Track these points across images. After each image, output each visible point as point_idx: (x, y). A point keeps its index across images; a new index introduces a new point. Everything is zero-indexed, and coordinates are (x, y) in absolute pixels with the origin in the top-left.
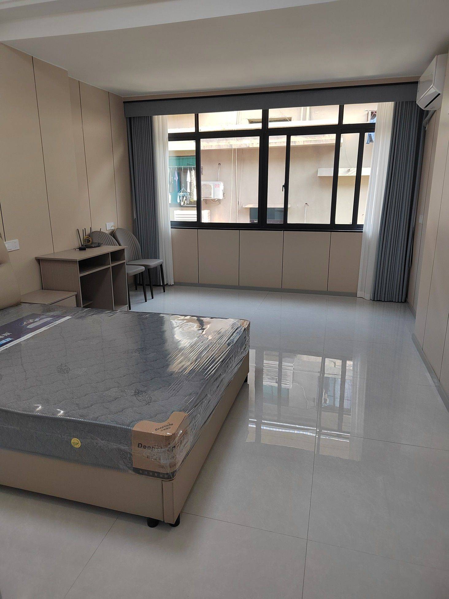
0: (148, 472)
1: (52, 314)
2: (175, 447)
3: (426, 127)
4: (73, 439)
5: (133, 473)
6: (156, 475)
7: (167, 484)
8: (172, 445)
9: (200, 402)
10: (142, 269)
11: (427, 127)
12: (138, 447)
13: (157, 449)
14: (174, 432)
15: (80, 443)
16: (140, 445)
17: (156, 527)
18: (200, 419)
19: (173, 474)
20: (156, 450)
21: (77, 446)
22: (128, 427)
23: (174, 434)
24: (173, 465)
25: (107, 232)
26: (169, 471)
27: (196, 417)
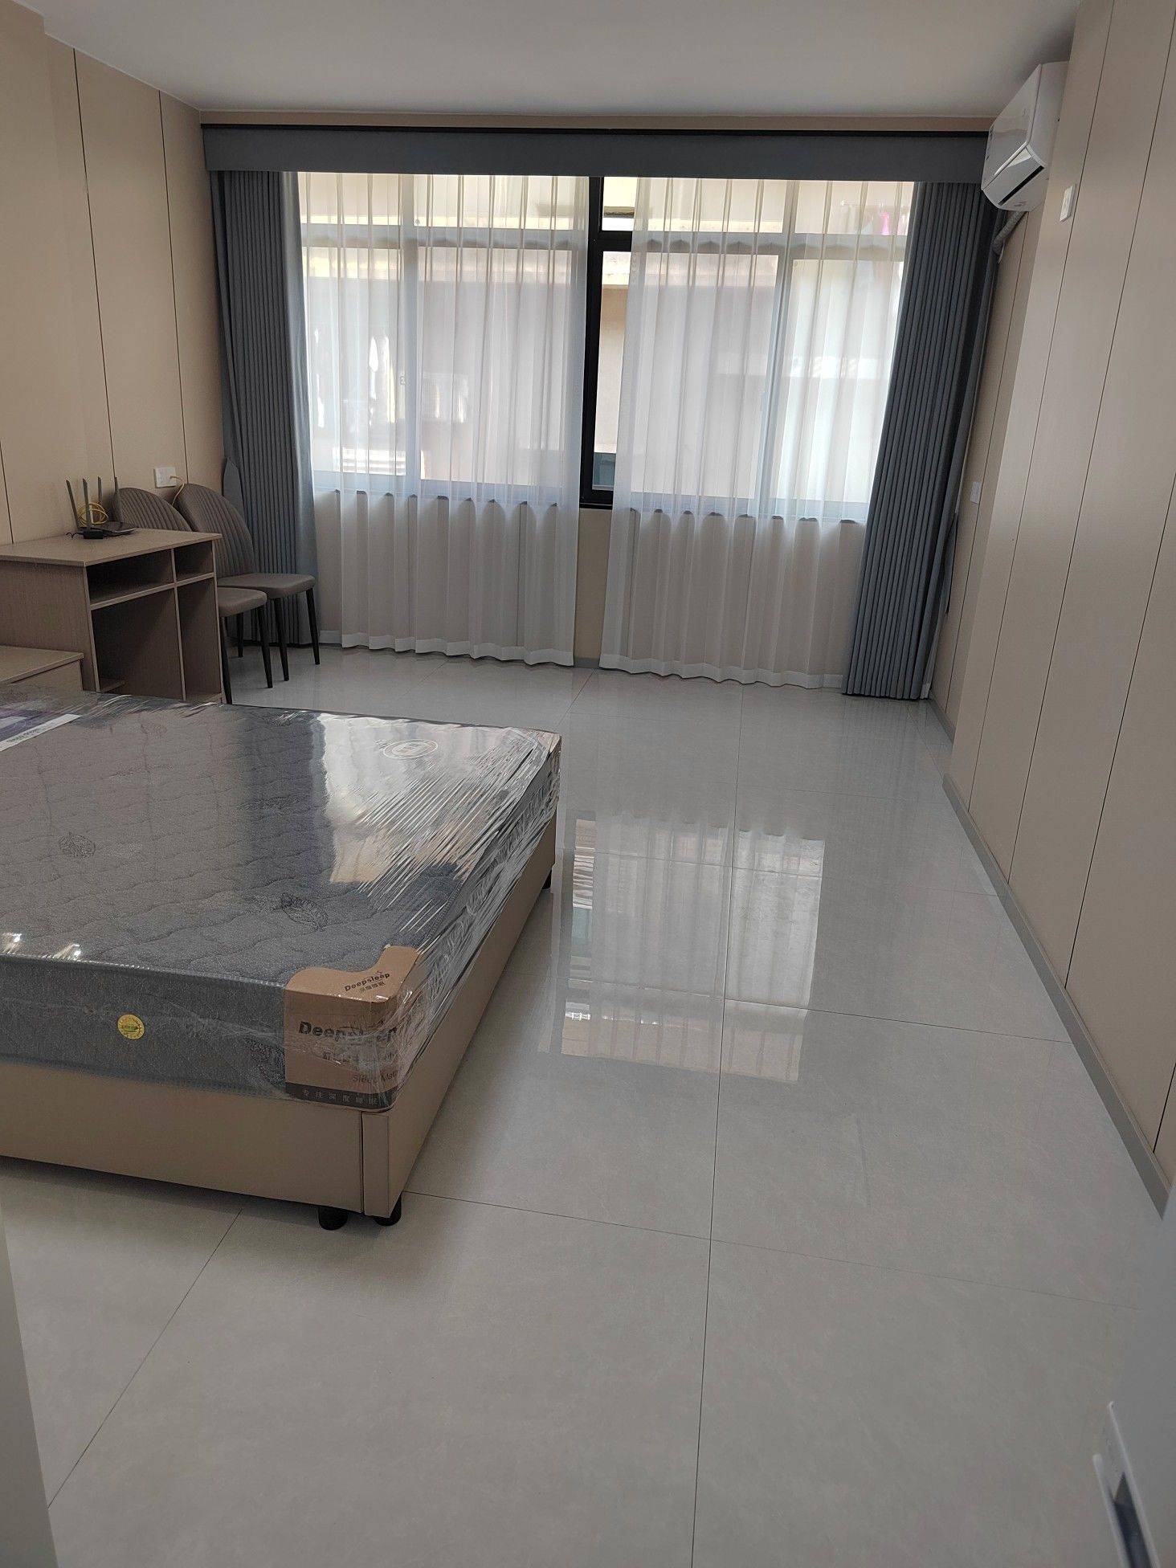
0: (326, 1091)
1: (22, 706)
2: (394, 1029)
3: (999, 256)
4: (123, 1017)
5: (285, 1096)
6: (347, 1100)
7: (372, 1121)
8: (388, 1025)
9: (450, 925)
10: (261, 599)
11: (1002, 255)
12: (301, 1031)
13: (350, 1034)
14: (391, 995)
15: (142, 1026)
16: (305, 1027)
17: (340, 1230)
18: (451, 966)
19: (390, 1095)
20: (347, 1037)
21: (134, 1036)
22: (272, 984)
23: (393, 999)
24: (389, 1074)
25: (157, 493)
26: (379, 1088)
27: (442, 961)
